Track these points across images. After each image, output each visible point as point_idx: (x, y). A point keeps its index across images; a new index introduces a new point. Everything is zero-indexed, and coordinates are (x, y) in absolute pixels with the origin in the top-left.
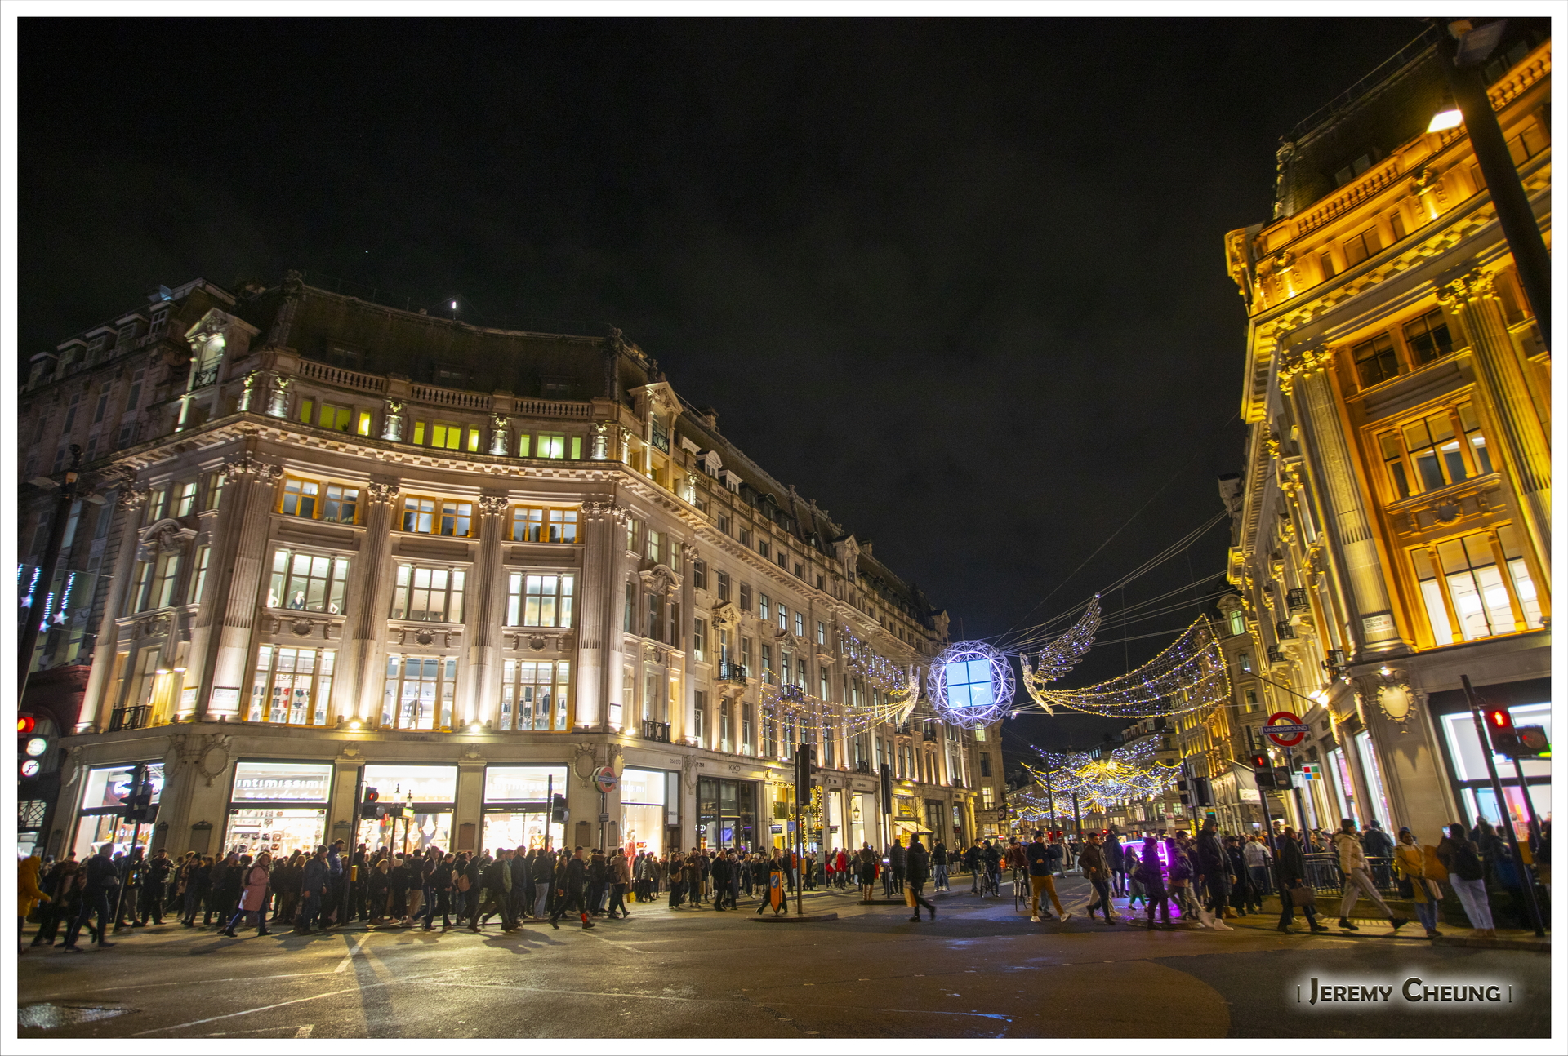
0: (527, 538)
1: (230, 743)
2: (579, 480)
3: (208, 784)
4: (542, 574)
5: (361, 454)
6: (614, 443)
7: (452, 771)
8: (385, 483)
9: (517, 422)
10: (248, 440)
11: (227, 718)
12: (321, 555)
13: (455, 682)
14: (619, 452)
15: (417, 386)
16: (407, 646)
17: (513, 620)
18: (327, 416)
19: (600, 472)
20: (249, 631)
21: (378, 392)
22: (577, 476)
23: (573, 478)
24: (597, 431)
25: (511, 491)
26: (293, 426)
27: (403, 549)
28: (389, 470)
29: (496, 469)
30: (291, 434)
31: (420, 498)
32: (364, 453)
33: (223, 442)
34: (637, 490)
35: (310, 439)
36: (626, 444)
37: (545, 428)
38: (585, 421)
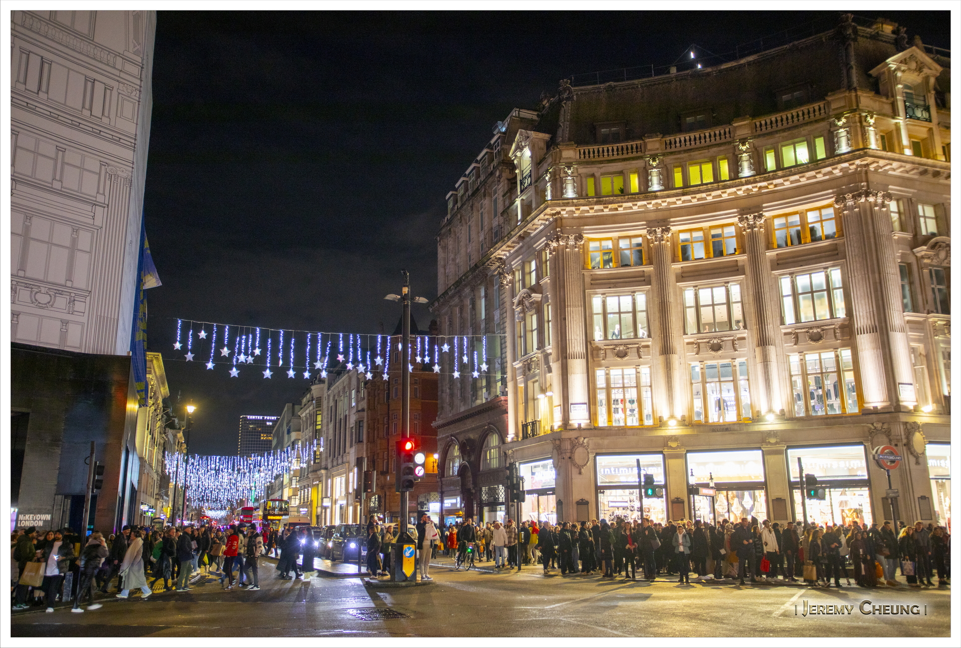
0: (789, 243)
1: (588, 443)
2: (827, 177)
3: (580, 473)
4: (810, 272)
5: (635, 209)
6: (858, 131)
7: (759, 453)
8: (658, 227)
9: (757, 142)
10: (556, 220)
11: (583, 426)
12: (625, 294)
13: (748, 380)
14: (865, 138)
15: (668, 139)
16: (703, 354)
17: (790, 318)
18: (607, 185)
19: (846, 165)
20: (584, 361)
21: (639, 154)
22: (825, 175)
23: (820, 177)
24: (836, 125)
25: (764, 205)
26: (582, 201)
27: (683, 276)
28: (660, 215)
29: (748, 189)
30: (582, 208)
31: (691, 230)
32: (638, 206)
33: (543, 226)
34: (894, 170)
35: (596, 207)
36: (871, 128)
37: (786, 139)
38: (823, 120)
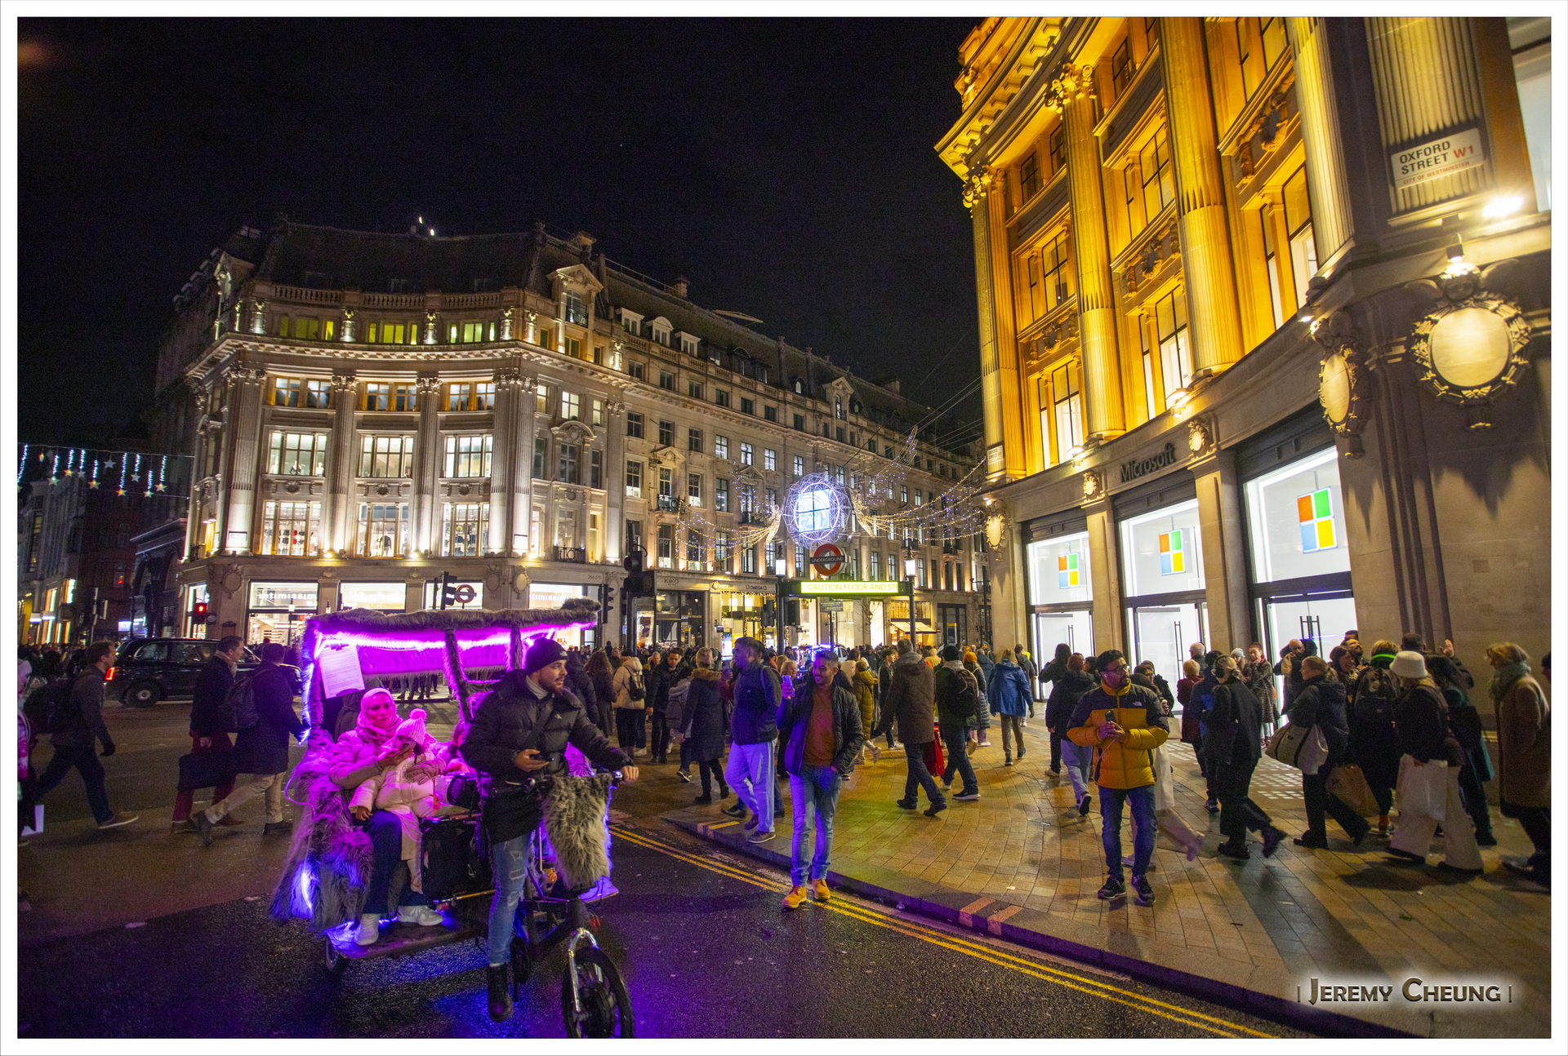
0: (459, 407)
1: (242, 570)
2: (490, 358)
3: (230, 597)
4: (471, 436)
5: (323, 355)
6: (520, 326)
7: (403, 586)
8: (344, 375)
9: (444, 314)
10: (239, 352)
11: (238, 553)
12: (306, 433)
13: (406, 522)
14: (524, 333)
16: (370, 497)
17: (449, 473)
18: (302, 327)
19: (506, 350)
20: (252, 492)
21: (337, 304)
22: (488, 356)
23: (485, 357)
24: (505, 315)
25: (439, 372)
26: (266, 338)
27: (365, 424)
28: (348, 365)
29: (429, 355)
30: (267, 345)
31: (379, 383)
32: (326, 353)
34: (545, 362)
35: (282, 347)
36: (532, 324)
37: (468, 318)
38: (495, 308)
